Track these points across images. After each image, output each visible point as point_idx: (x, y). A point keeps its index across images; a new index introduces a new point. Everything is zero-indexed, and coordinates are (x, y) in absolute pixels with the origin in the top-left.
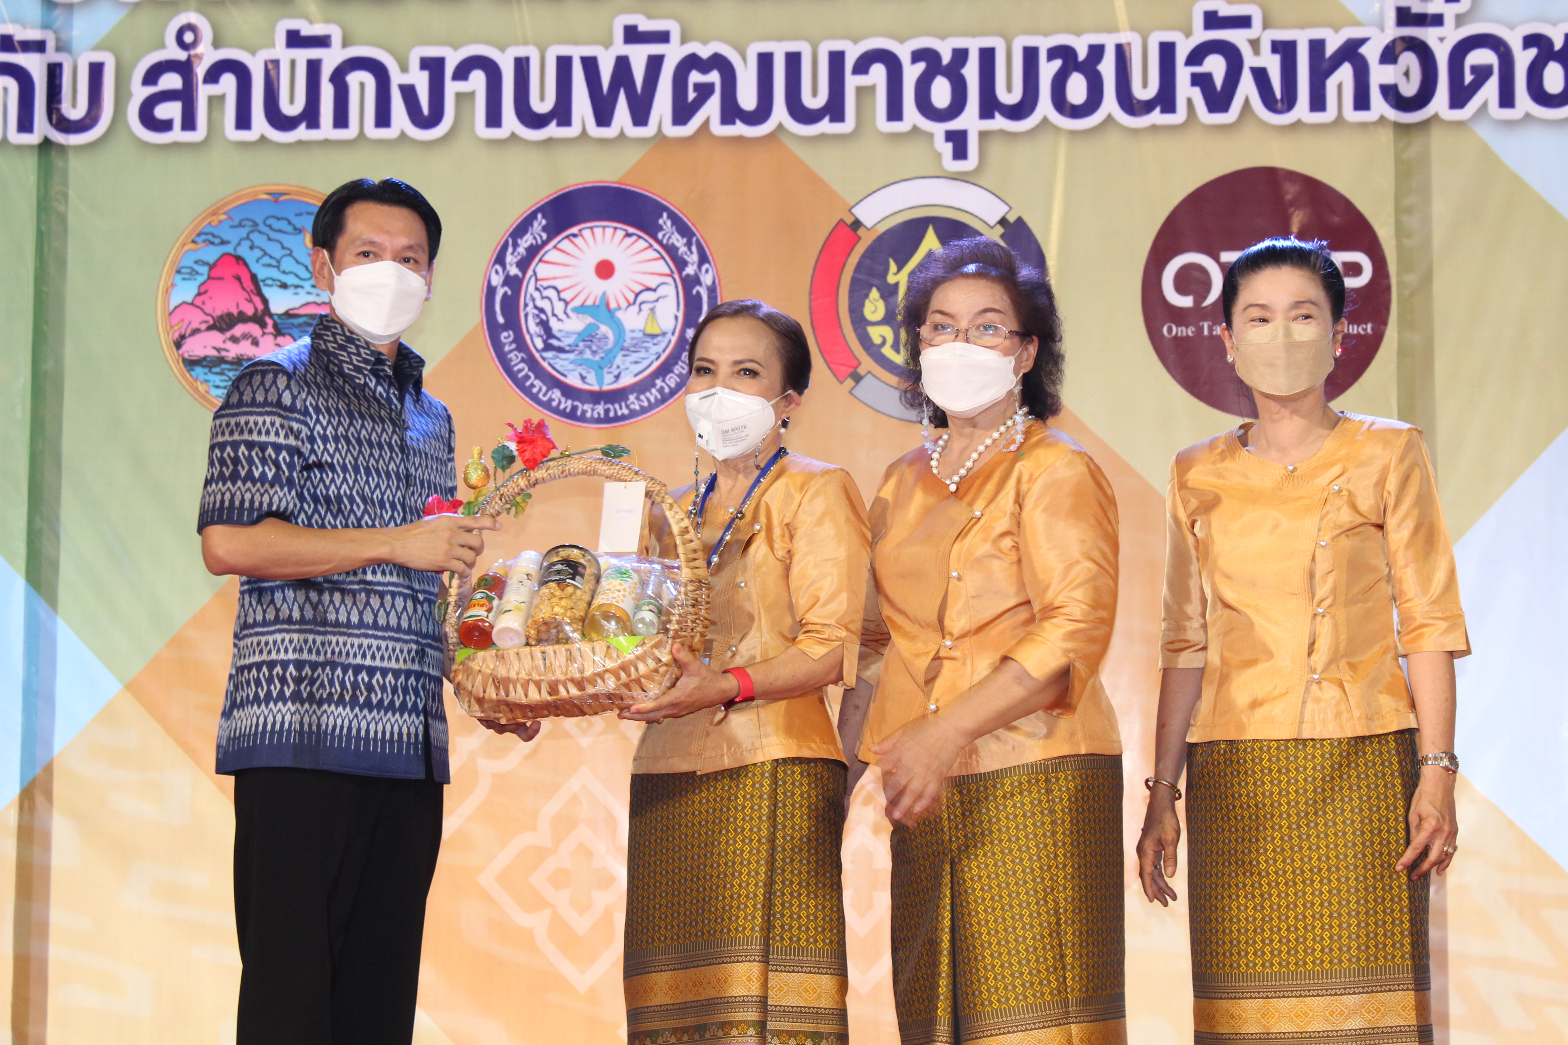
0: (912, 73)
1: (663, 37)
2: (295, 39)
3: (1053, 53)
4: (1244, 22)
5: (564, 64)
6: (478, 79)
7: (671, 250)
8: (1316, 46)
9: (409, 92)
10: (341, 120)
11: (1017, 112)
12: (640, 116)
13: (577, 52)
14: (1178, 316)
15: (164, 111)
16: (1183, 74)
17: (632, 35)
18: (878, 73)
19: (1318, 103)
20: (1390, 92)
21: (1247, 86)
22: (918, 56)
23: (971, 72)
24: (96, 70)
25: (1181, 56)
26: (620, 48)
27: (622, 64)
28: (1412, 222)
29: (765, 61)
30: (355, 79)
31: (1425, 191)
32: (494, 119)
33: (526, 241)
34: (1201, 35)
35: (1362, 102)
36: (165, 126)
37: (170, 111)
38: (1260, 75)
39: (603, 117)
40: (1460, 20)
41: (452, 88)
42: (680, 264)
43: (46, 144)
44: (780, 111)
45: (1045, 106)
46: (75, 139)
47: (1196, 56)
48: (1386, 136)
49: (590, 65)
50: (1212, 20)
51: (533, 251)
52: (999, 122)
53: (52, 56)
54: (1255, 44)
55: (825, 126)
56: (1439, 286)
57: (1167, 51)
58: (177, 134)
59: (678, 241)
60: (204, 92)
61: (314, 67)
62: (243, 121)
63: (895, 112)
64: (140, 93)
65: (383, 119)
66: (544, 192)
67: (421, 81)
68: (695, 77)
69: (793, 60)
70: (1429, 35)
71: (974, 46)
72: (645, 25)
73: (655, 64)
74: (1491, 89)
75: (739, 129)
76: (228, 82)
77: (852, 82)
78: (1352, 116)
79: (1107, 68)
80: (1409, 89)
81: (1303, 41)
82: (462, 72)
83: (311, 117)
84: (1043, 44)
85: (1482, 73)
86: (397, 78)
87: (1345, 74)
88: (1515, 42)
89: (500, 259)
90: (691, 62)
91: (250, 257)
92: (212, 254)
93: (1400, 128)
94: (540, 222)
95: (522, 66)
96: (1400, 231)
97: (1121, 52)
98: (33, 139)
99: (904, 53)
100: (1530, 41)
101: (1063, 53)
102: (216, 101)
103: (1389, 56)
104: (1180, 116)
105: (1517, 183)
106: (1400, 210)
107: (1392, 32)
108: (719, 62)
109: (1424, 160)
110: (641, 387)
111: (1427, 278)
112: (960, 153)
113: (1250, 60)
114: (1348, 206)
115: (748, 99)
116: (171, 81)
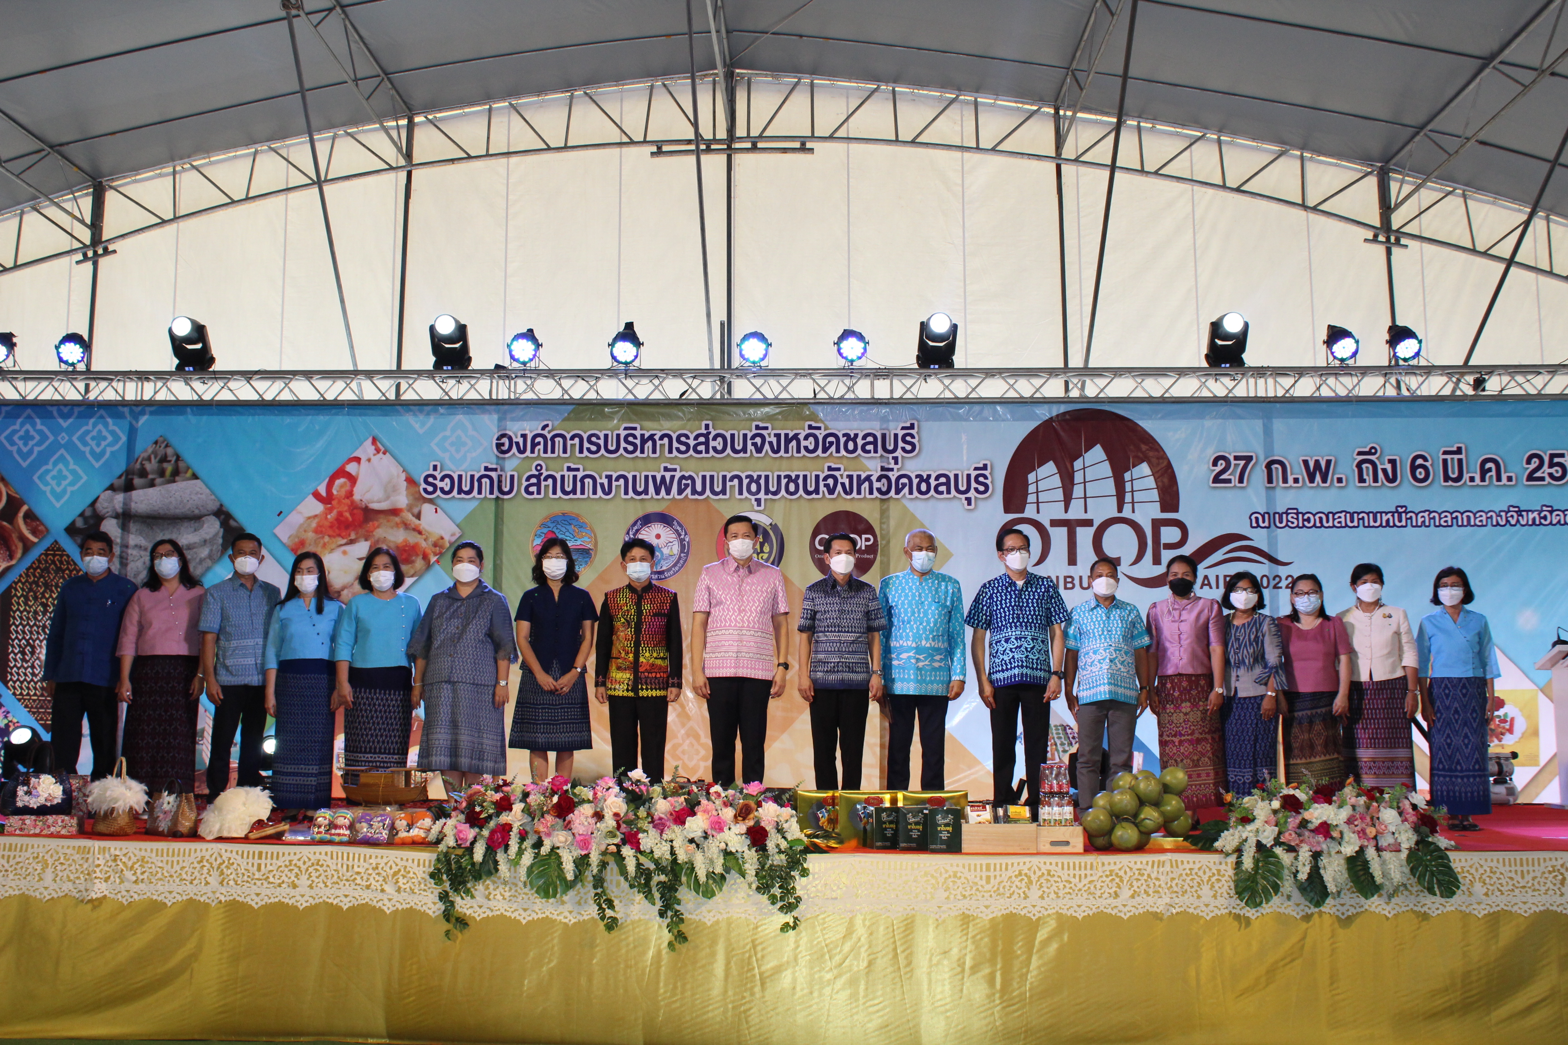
0: (746, 482)
1: (675, 470)
2: (569, 469)
3: (785, 477)
4: (839, 469)
5: (647, 477)
6: (622, 481)
7: (677, 531)
8: (859, 476)
9: (602, 485)
10: (583, 493)
11: (775, 493)
12: (668, 492)
13: (650, 474)
14: (819, 552)
15: (532, 489)
16: (822, 484)
17: (666, 469)
18: (736, 481)
19: (859, 493)
20: (879, 490)
21: (839, 487)
22: (747, 477)
23: (762, 481)
24: (512, 477)
25: (821, 478)
26: (662, 473)
27: (663, 477)
28: (884, 526)
29: (704, 477)
30: (587, 481)
31: (888, 518)
32: (626, 493)
33: (636, 528)
34: (827, 473)
35: (871, 493)
36: (532, 493)
37: (533, 489)
38: (843, 484)
39: (658, 492)
40: (898, 470)
41: (614, 484)
42: (680, 535)
43: (498, 498)
44: (708, 492)
45: (783, 492)
46: (506, 497)
47: (825, 479)
48: (878, 502)
49: (654, 477)
50: (830, 469)
51: (637, 531)
52: (770, 496)
53: (499, 472)
54: (842, 476)
55: (721, 496)
56: (892, 544)
57: (817, 477)
58: (535, 496)
59: (679, 528)
60: (543, 484)
61: (575, 477)
62: (554, 493)
63: (741, 493)
64: (525, 484)
65: (595, 493)
66: (641, 514)
67: (605, 482)
68: (684, 482)
69: (712, 477)
70: (890, 474)
71: (763, 474)
72: (670, 466)
73: (673, 477)
74: (906, 490)
75: (696, 497)
76: (550, 481)
77: (729, 484)
78: (868, 496)
79: (800, 481)
80: (884, 489)
81: (855, 474)
82: (617, 479)
83: (574, 491)
84: (783, 474)
85: (904, 485)
86: (599, 481)
87: (866, 484)
88: (913, 477)
89: (628, 533)
90: (683, 477)
91: (556, 531)
92: (545, 530)
93: (881, 500)
94: (639, 522)
95: (634, 477)
96: (881, 529)
97: (805, 477)
98: (493, 496)
99: (743, 476)
100: (917, 476)
101: (788, 477)
102: (547, 486)
103: (879, 479)
104: (820, 496)
105: (913, 515)
106: (881, 523)
107: (879, 473)
108: (691, 478)
109: (888, 509)
110: (669, 570)
111: (888, 542)
112: (759, 505)
113: (840, 480)
114: (867, 522)
115: (699, 488)
116: (534, 480)
